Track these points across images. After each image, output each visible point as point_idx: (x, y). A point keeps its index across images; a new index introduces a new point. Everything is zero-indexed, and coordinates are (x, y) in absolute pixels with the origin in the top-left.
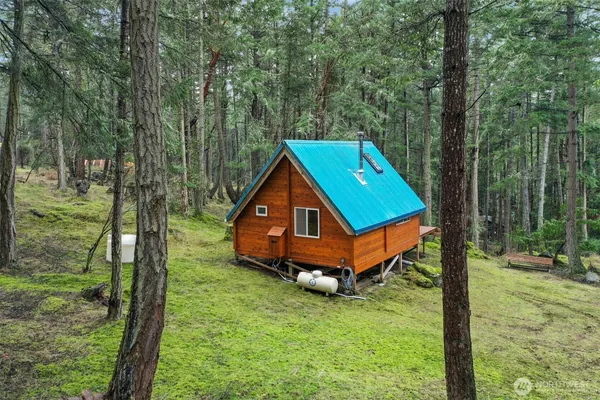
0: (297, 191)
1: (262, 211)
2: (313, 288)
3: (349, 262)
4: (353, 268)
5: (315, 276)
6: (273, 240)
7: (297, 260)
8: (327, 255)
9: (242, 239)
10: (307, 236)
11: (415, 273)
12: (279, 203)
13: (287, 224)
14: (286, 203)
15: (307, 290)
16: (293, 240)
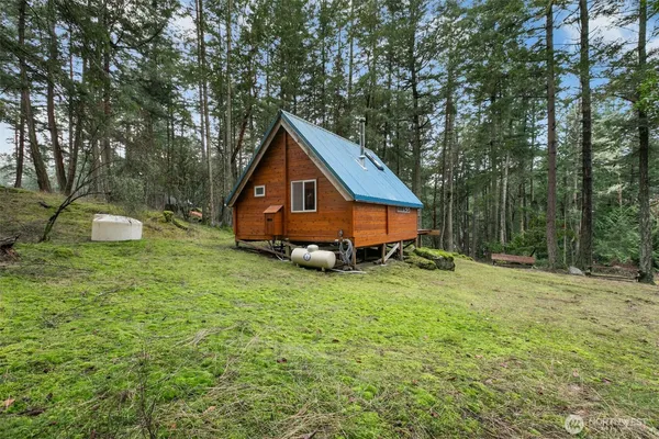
0: (294, 164)
1: (260, 191)
2: (308, 263)
3: (348, 234)
4: (352, 239)
5: (311, 250)
6: (269, 218)
7: (293, 239)
8: (324, 229)
9: (241, 224)
10: (304, 211)
11: (416, 257)
12: (276, 180)
13: (283, 201)
14: (283, 179)
15: (301, 266)
16: (290, 218)
